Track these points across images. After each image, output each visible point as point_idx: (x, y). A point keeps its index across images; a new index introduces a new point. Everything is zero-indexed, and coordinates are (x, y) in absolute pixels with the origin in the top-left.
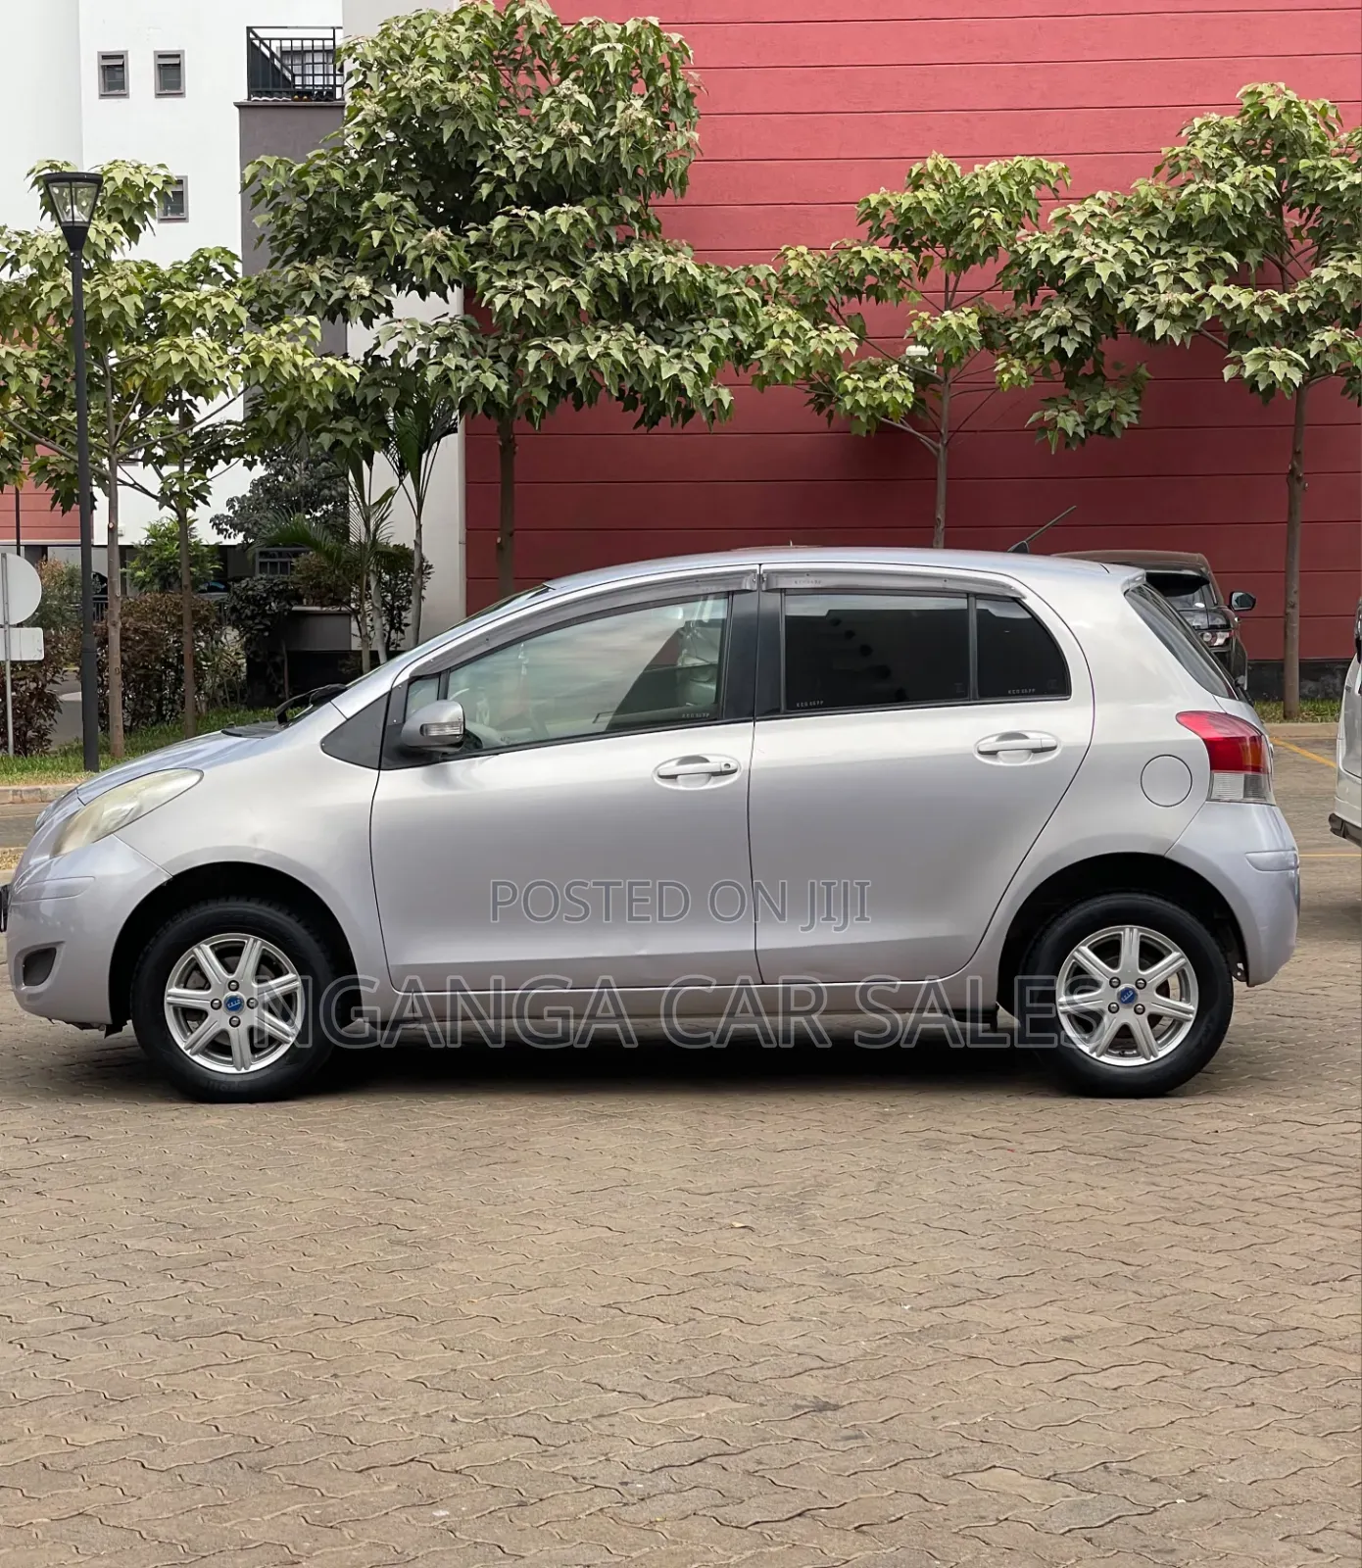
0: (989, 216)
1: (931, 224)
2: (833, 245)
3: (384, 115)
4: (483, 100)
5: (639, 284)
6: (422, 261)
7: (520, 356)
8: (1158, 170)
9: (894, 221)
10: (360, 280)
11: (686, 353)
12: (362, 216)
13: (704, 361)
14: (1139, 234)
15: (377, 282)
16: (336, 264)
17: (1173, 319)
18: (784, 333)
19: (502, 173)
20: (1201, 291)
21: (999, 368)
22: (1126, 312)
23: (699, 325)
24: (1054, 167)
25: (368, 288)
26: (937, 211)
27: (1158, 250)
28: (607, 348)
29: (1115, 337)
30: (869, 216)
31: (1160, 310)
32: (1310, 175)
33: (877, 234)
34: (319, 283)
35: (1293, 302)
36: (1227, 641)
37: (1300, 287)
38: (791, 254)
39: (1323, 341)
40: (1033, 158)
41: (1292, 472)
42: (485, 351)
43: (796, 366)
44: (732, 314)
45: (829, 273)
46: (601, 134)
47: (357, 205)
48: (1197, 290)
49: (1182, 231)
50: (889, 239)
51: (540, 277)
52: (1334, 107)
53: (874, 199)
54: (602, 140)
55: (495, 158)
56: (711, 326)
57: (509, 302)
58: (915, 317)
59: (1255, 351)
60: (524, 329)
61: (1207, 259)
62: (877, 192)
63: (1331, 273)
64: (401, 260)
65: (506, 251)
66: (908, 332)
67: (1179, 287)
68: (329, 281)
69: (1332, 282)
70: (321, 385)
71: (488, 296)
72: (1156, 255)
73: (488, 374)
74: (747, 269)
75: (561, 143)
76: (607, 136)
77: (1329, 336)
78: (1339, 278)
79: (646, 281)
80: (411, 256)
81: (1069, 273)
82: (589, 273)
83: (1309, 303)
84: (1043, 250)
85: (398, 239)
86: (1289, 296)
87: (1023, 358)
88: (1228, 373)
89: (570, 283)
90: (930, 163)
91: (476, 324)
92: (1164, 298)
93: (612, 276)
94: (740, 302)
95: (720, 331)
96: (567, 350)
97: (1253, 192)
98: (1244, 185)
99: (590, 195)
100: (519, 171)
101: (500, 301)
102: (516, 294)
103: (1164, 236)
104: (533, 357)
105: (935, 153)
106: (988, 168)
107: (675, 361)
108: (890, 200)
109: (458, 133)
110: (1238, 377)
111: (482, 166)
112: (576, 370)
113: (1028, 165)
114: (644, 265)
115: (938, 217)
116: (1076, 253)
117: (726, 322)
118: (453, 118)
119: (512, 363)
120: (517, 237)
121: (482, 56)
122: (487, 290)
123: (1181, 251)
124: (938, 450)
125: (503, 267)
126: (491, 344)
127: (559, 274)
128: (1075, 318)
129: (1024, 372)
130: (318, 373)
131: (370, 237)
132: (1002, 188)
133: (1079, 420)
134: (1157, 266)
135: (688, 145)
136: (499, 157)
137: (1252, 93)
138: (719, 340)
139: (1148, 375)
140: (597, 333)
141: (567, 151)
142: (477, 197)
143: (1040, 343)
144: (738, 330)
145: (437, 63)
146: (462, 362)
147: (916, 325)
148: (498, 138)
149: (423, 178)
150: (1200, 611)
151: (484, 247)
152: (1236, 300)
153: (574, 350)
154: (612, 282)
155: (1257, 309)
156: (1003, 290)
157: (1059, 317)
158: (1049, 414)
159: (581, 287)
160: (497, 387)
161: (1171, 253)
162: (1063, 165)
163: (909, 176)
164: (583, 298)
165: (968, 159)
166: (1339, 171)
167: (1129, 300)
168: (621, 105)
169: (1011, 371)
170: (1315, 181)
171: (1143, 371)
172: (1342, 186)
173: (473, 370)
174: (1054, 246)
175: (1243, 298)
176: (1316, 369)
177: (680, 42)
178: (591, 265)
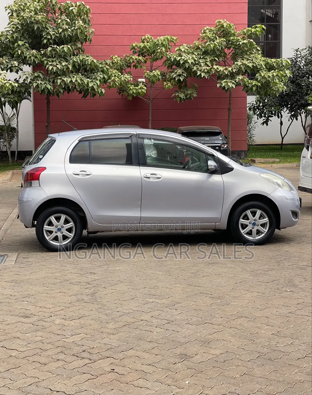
0: (162, 49)
1: (148, 50)
2: (124, 55)
3: (20, 23)
4: (44, 20)
5: (82, 64)
6: (31, 58)
7: (56, 81)
8: (199, 39)
9: (139, 50)
10: (15, 62)
11: (94, 81)
12: (15, 47)
13: (98, 82)
14: (196, 54)
15: (19, 63)
16: (8, 58)
17: (205, 73)
18: (115, 76)
19: (49, 37)
20: (211, 67)
21: (165, 84)
22: (194, 71)
23: (95, 74)
24: (175, 38)
25: (17, 64)
26: (149, 48)
27: (200, 57)
28: (76, 79)
29: (191, 77)
30: (132, 49)
31: (202, 70)
32: (233, 40)
33: (134, 53)
34: (5, 63)
35: (232, 70)
36: (227, 146)
37: (233, 66)
38: (114, 57)
39: (239, 78)
40: (170, 36)
41: (229, 108)
42: (46, 80)
43: (119, 84)
44: (103, 71)
45: (123, 62)
46: (72, 29)
47: (13, 44)
48: (210, 66)
49: (206, 53)
50: (138, 54)
51: (59, 62)
52: (235, 25)
53: (134, 45)
54: (73, 30)
55: (47, 34)
56: (98, 74)
57: (53, 68)
58: (145, 72)
59: (224, 80)
60: (56, 74)
61: (212, 59)
62: (135, 43)
63: (240, 63)
64: (26, 57)
65: (50, 56)
66: (144, 76)
67: (206, 65)
68: (7, 62)
69: (240, 65)
70: (8, 87)
71: (47, 66)
72: (200, 58)
73: (48, 85)
74: (105, 61)
75: (64, 30)
76: (74, 29)
77: (241, 77)
78: (242, 64)
79: (84, 63)
80: (28, 56)
81: (181, 62)
82: (71, 61)
83: (235, 70)
84: (174, 57)
85: (25, 52)
86: (231, 68)
87: (170, 82)
88: (218, 85)
89: (67, 64)
90: (146, 37)
91: (44, 73)
92: (203, 68)
93: (76, 62)
94: (105, 68)
95: (100, 76)
96: (67, 80)
97: (221, 45)
98: (219, 43)
99: (69, 43)
100: (53, 37)
101: (50, 68)
102: (54, 66)
103: (202, 54)
104: (59, 81)
105: (147, 34)
106: (161, 38)
107: (92, 82)
108: (138, 45)
109: (38, 28)
110: (220, 86)
111: (44, 36)
112: (69, 84)
113: (169, 37)
114: (84, 59)
115: (149, 49)
116: (183, 58)
117: (102, 73)
118: (37, 24)
119: (53, 82)
120: (54, 53)
121: (42, 9)
122: (47, 65)
123: (206, 57)
124: (149, 103)
125: (50, 59)
126: (48, 78)
127: (64, 61)
128: (183, 72)
129: (171, 85)
130: (8, 85)
131: (18, 52)
132: (164, 43)
133: (184, 95)
134: (201, 61)
135: (92, 32)
136: (48, 34)
137: (219, 22)
138: (101, 78)
139: (197, 86)
140: (74, 76)
141: (65, 32)
142: (43, 43)
143: (175, 78)
144: (104, 75)
145: (32, 10)
146: (42, 82)
147: (146, 74)
148: (48, 29)
149: (29, 38)
150: (221, 140)
151: (45, 55)
152: (220, 69)
153: (69, 80)
154: (76, 63)
155: (225, 71)
156: (165, 66)
157: (179, 72)
158: (177, 94)
159: (70, 65)
160: (51, 88)
161: (203, 58)
162: (177, 38)
163: (142, 40)
164: (70, 67)
165: (156, 36)
166: (239, 40)
167: (195, 68)
168: (77, 22)
169: (168, 85)
170: (234, 42)
171: (196, 85)
172: (241, 43)
173: (44, 84)
174: (177, 56)
175: (221, 69)
176: (238, 84)
177: (89, 8)
178: (71, 59)
